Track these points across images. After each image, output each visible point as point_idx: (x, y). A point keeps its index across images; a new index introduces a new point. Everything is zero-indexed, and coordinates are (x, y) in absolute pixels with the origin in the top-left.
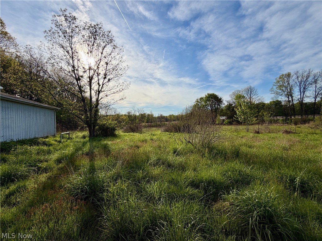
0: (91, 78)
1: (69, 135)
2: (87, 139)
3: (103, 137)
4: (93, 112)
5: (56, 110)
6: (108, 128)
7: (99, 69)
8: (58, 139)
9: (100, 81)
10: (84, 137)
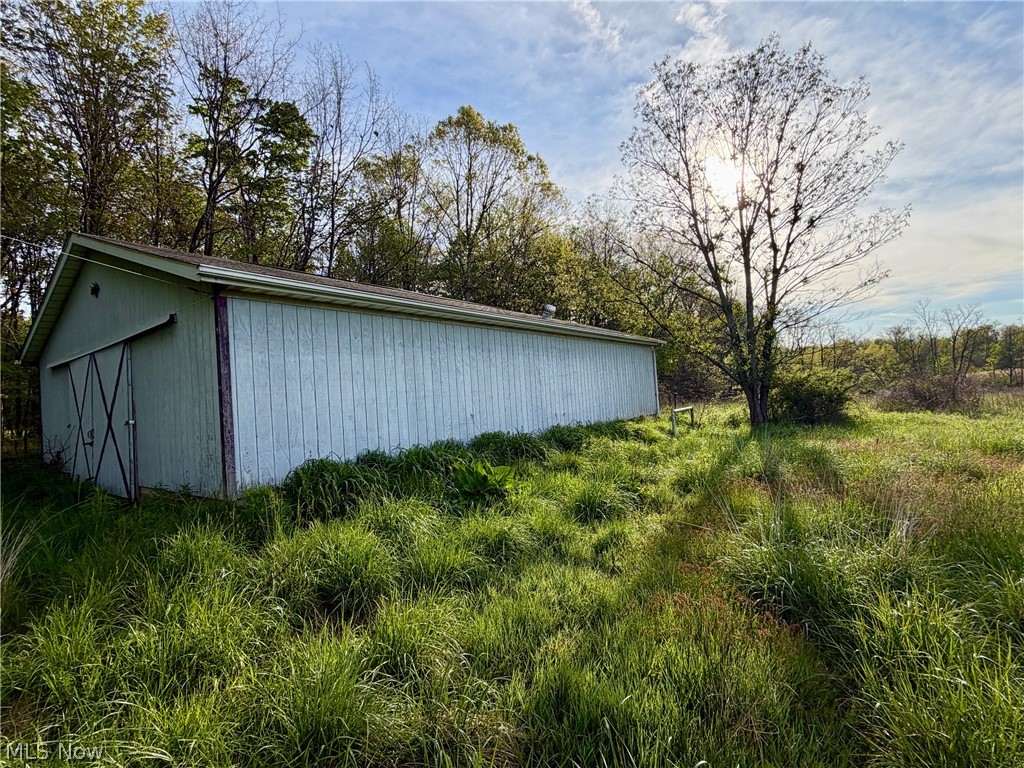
0: (747, 235)
1: (692, 416)
2: (745, 429)
3: (798, 423)
4: (760, 340)
5: (655, 346)
6: (814, 394)
7: (772, 196)
8: (668, 426)
9: (776, 236)
10: (734, 423)
